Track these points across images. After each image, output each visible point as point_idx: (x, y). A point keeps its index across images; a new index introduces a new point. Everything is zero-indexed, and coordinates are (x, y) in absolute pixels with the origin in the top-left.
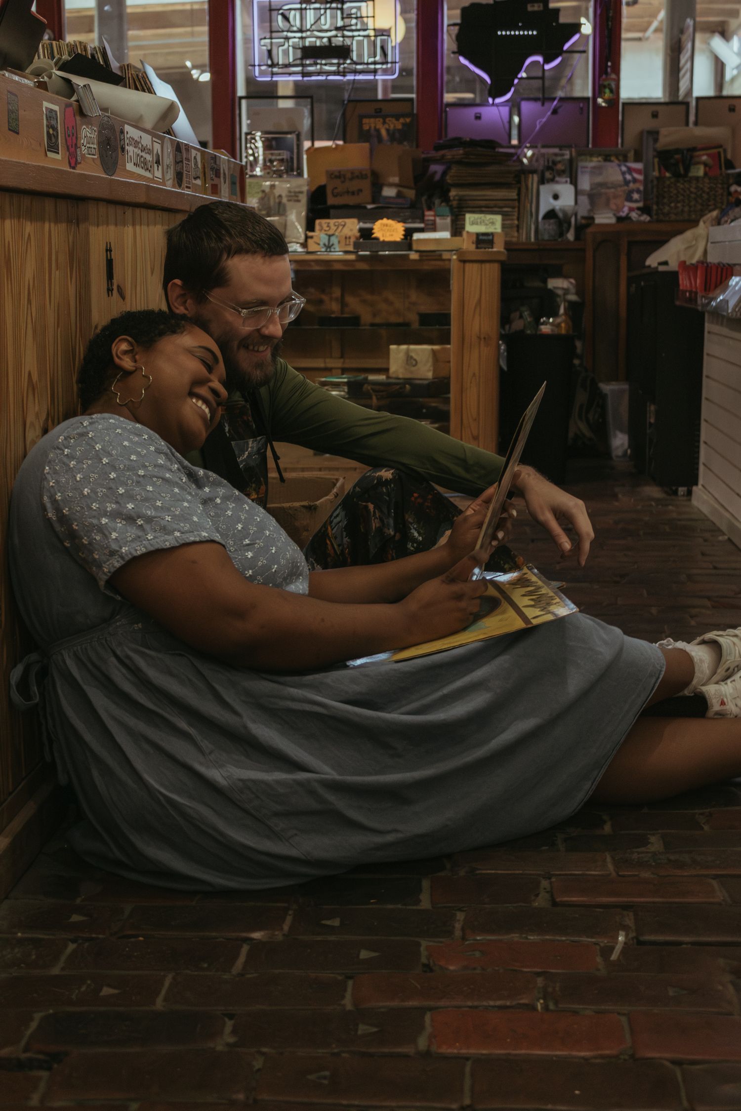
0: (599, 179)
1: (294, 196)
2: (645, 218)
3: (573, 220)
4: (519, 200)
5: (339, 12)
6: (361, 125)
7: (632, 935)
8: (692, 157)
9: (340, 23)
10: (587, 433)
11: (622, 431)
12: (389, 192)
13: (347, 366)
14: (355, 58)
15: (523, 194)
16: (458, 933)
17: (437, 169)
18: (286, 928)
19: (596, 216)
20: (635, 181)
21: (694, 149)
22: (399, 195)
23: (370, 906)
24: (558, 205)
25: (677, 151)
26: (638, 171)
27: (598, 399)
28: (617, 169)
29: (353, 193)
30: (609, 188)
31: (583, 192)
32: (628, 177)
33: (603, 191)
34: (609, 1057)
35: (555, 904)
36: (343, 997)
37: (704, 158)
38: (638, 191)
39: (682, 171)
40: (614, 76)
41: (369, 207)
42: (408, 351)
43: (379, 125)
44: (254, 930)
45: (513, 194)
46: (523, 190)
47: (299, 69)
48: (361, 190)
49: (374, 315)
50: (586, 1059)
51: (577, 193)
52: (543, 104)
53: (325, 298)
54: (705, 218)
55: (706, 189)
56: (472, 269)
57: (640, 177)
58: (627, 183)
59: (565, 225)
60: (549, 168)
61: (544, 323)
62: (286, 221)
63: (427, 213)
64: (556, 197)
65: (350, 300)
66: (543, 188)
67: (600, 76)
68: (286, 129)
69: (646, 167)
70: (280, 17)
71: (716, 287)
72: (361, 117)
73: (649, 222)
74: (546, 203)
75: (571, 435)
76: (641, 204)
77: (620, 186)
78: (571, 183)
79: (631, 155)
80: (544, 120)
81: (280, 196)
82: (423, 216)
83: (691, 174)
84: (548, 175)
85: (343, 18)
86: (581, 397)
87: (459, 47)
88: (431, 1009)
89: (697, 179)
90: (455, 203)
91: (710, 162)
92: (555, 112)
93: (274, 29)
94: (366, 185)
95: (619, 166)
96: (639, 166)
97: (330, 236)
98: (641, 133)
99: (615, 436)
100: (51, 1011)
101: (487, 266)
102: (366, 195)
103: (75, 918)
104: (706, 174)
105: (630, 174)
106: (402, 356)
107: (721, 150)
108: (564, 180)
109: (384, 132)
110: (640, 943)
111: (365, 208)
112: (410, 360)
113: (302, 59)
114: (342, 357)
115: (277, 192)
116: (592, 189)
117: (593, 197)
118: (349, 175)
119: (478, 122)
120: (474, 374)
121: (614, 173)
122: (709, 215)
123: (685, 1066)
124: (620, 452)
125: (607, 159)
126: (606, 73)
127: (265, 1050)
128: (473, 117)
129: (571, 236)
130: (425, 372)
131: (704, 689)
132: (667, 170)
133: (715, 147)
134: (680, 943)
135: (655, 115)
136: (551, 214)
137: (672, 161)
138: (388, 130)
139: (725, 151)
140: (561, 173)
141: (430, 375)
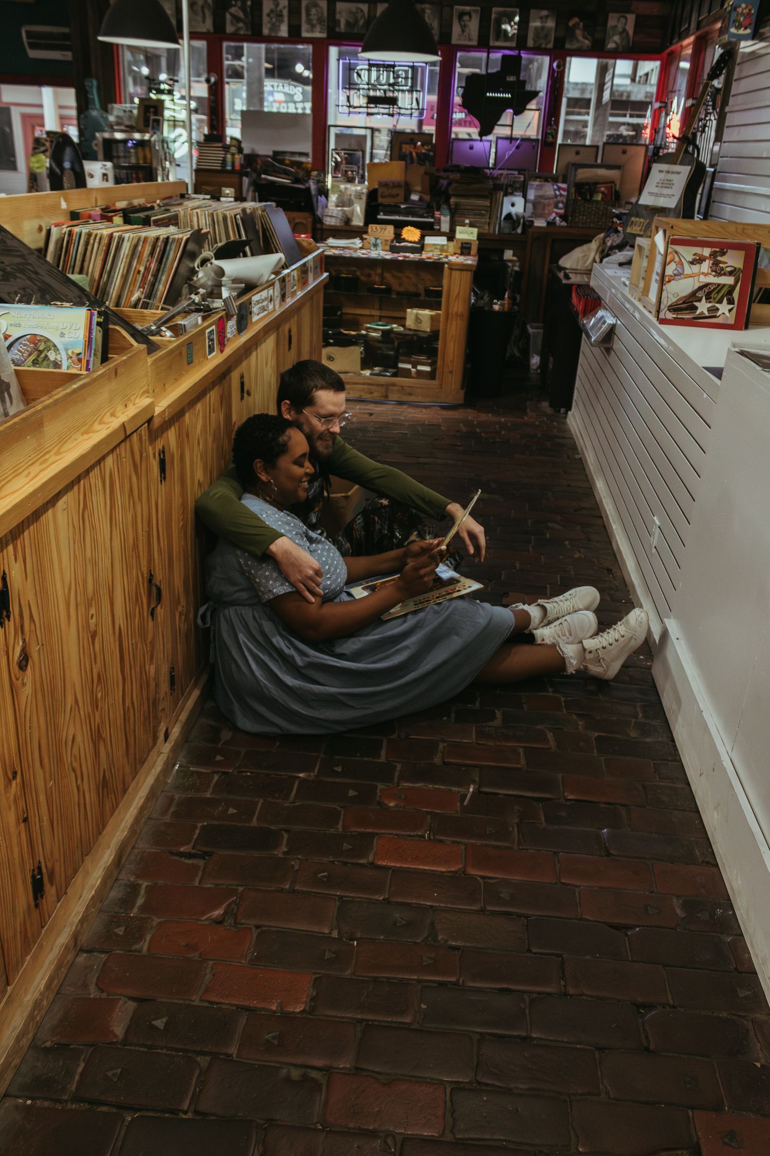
0: (540, 193)
1: (359, 195)
2: (564, 224)
3: (522, 221)
4: (491, 207)
5: (391, 73)
6: (401, 148)
7: (477, 787)
8: (595, 188)
9: (392, 81)
10: (517, 354)
11: (537, 354)
12: (414, 197)
13: (383, 314)
14: (400, 105)
15: (493, 204)
16: (396, 780)
17: (444, 182)
18: (316, 771)
19: (535, 221)
20: (561, 195)
21: (596, 184)
22: (421, 199)
23: (356, 758)
24: (514, 210)
25: (587, 184)
26: (564, 190)
27: (525, 335)
28: (551, 186)
29: (393, 197)
30: (546, 199)
31: (530, 201)
32: (558, 193)
33: (542, 200)
34: (454, 872)
35: (444, 762)
36: (338, 823)
37: (603, 189)
38: (562, 202)
39: (588, 197)
40: (555, 127)
41: (403, 206)
42: (417, 315)
43: (412, 150)
44: (301, 772)
45: (487, 203)
46: (494, 199)
47: (365, 110)
48: (398, 195)
49: (400, 285)
50: (442, 872)
51: (526, 201)
52: (511, 143)
53: (372, 273)
54: (596, 238)
55: (602, 209)
56: (456, 274)
57: (565, 193)
58: (556, 196)
59: (517, 224)
60: (511, 186)
61: (496, 304)
62: (353, 210)
63: (436, 213)
64: (513, 205)
65: (387, 275)
66: (506, 199)
67: (547, 126)
68: (356, 148)
69: (569, 187)
70: (355, 75)
71: (590, 312)
72: (401, 143)
73: (566, 227)
74: (507, 209)
75: (508, 354)
76: (562, 211)
77: (552, 198)
78: (523, 197)
79: (560, 178)
80: (511, 152)
81: (350, 195)
82: (434, 214)
83: (594, 199)
84: (510, 190)
85: (394, 78)
86: (516, 332)
87: (463, 102)
88: (377, 834)
89: (597, 202)
90: (453, 207)
91: (606, 192)
92: (518, 147)
93: (352, 82)
94: (401, 192)
95: (553, 185)
96: (564, 186)
97: (376, 239)
98: (568, 165)
99: (533, 357)
100: (205, 824)
101: (465, 273)
102: (401, 198)
103: (219, 758)
104: (602, 199)
105: (559, 191)
106: (413, 317)
107: (613, 185)
108: (519, 194)
109: (414, 154)
110: (480, 792)
111: (400, 207)
112: (418, 319)
113: (367, 104)
114: (380, 309)
115: (349, 192)
116: (535, 199)
117: (535, 204)
118: (391, 185)
119: (471, 151)
120: (453, 336)
121: (549, 190)
122: (598, 236)
123: (486, 880)
124: (534, 367)
125: (546, 180)
126: (551, 124)
127: (299, 857)
128: (468, 147)
129: (519, 231)
130: (426, 327)
131: (535, 632)
132: (579, 196)
133: (610, 183)
134: (497, 794)
135: (577, 153)
136: (509, 216)
137: (583, 190)
138: (417, 153)
139: (615, 185)
140: (516, 189)
141: (428, 330)
